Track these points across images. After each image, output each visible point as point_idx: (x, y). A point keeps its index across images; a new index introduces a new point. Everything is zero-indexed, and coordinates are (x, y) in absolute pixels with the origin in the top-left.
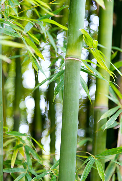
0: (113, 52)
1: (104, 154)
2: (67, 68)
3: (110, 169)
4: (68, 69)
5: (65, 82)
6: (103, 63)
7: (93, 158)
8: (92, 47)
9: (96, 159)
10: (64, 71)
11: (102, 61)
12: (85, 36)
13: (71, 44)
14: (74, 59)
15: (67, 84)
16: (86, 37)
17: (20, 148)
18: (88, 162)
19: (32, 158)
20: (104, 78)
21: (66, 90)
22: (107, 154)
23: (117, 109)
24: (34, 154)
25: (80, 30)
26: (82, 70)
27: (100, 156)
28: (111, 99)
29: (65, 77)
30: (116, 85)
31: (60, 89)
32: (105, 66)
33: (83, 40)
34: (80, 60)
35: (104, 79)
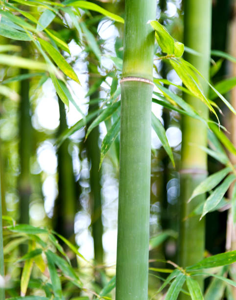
0: (213, 61)
1: (202, 265)
2: (126, 98)
3: (215, 291)
4: (128, 99)
5: (121, 126)
6: (196, 87)
7: (182, 272)
8: (173, 55)
9: (188, 276)
10: (119, 104)
11: (194, 83)
12: (159, 34)
13: (132, 49)
14: (139, 80)
15: (127, 129)
16: (160, 37)
17: (37, 257)
18: (172, 281)
19: (59, 276)
20: (197, 114)
21: (124, 140)
22: (209, 265)
23: (225, 175)
24: (64, 267)
25: (149, 22)
26: (155, 100)
27: (195, 270)
28: (213, 154)
29: (122, 117)
30: (222, 127)
31: (113, 140)
32: (199, 92)
33: (156, 42)
34: (151, 83)
35: (197, 117)
